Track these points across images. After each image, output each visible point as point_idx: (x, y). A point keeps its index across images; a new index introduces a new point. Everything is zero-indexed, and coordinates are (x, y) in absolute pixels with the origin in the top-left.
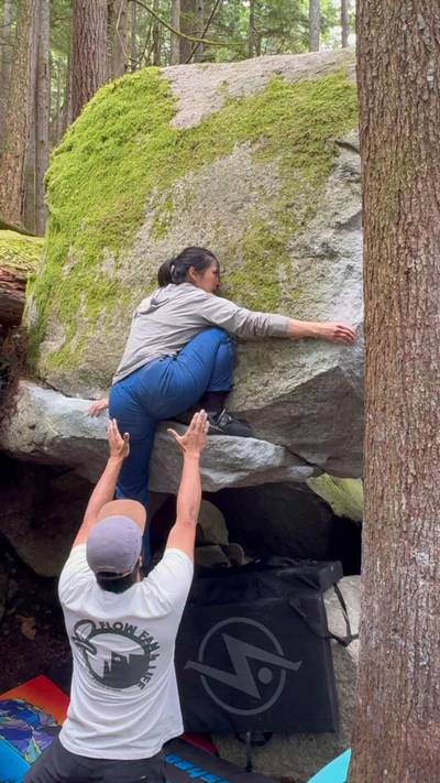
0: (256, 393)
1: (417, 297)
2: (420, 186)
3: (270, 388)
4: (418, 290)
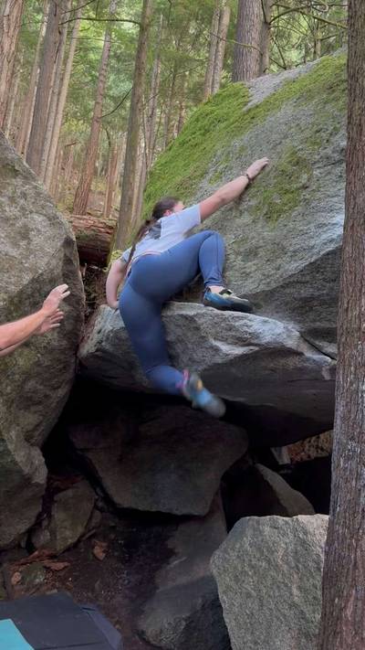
0: (268, 276)
3: (281, 272)
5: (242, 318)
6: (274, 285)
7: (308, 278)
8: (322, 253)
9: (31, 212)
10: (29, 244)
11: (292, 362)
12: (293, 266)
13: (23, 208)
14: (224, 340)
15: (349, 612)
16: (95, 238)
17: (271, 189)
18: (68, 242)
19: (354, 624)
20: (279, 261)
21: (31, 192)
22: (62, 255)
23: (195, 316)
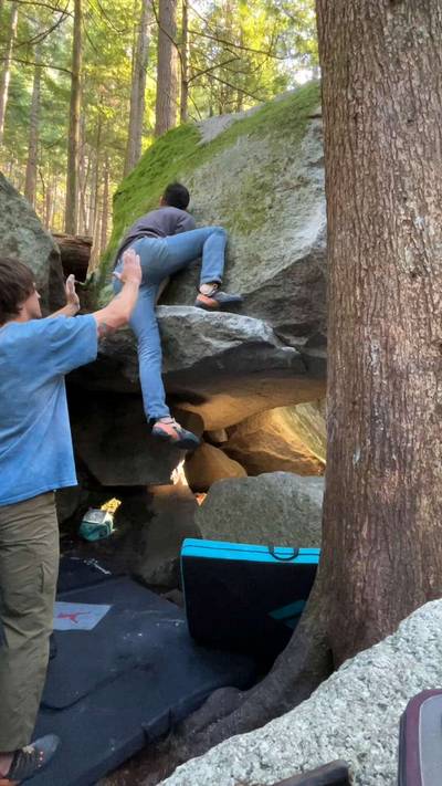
0: (247, 282)
1: (364, 131)
2: (363, 52)
3: (258, 278)
4: (364, 127)
5: (229, 317)
6: (253, 289)
7: (281, 283)
8: (293, 261)
9: (17, 226)
10: (18, 256)
11: (265, 354)
12: (268, 274)
13: (9, 222)
14: (213, 336)
15: (364, 533)
16: (74, 253)
17: (239, 207)
18: (53, 255)
19: (370, 541)
20: (255, 269)
21: (16, 208)
22: (48, 268)
23: (188, 316)
